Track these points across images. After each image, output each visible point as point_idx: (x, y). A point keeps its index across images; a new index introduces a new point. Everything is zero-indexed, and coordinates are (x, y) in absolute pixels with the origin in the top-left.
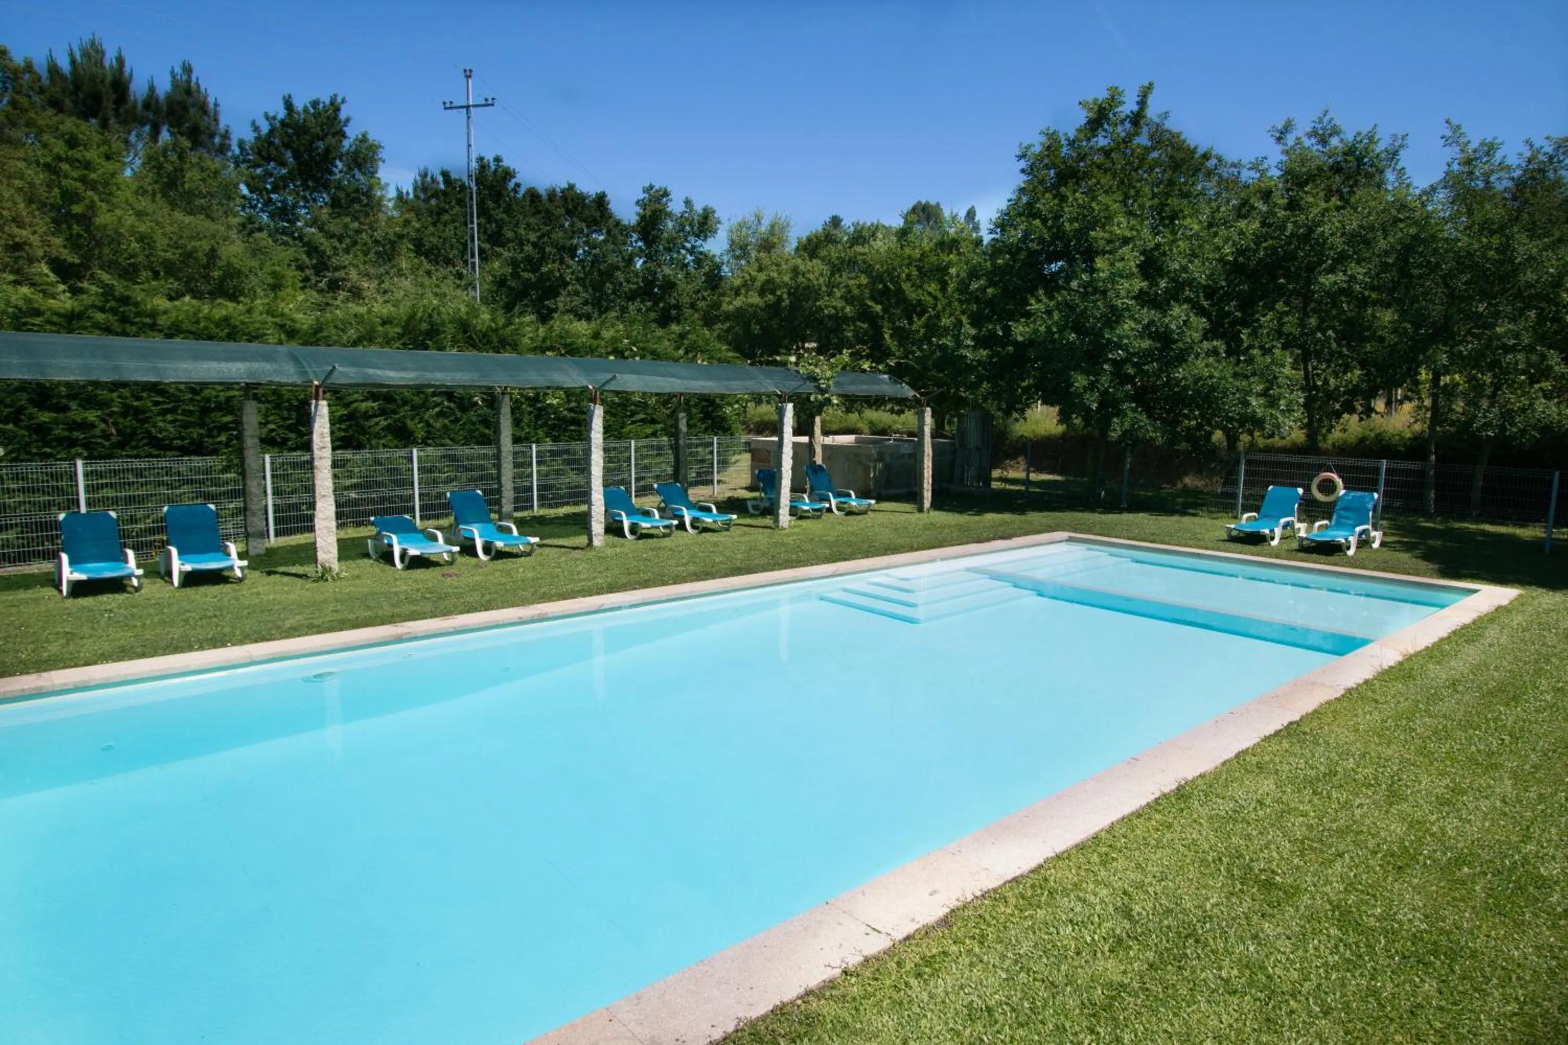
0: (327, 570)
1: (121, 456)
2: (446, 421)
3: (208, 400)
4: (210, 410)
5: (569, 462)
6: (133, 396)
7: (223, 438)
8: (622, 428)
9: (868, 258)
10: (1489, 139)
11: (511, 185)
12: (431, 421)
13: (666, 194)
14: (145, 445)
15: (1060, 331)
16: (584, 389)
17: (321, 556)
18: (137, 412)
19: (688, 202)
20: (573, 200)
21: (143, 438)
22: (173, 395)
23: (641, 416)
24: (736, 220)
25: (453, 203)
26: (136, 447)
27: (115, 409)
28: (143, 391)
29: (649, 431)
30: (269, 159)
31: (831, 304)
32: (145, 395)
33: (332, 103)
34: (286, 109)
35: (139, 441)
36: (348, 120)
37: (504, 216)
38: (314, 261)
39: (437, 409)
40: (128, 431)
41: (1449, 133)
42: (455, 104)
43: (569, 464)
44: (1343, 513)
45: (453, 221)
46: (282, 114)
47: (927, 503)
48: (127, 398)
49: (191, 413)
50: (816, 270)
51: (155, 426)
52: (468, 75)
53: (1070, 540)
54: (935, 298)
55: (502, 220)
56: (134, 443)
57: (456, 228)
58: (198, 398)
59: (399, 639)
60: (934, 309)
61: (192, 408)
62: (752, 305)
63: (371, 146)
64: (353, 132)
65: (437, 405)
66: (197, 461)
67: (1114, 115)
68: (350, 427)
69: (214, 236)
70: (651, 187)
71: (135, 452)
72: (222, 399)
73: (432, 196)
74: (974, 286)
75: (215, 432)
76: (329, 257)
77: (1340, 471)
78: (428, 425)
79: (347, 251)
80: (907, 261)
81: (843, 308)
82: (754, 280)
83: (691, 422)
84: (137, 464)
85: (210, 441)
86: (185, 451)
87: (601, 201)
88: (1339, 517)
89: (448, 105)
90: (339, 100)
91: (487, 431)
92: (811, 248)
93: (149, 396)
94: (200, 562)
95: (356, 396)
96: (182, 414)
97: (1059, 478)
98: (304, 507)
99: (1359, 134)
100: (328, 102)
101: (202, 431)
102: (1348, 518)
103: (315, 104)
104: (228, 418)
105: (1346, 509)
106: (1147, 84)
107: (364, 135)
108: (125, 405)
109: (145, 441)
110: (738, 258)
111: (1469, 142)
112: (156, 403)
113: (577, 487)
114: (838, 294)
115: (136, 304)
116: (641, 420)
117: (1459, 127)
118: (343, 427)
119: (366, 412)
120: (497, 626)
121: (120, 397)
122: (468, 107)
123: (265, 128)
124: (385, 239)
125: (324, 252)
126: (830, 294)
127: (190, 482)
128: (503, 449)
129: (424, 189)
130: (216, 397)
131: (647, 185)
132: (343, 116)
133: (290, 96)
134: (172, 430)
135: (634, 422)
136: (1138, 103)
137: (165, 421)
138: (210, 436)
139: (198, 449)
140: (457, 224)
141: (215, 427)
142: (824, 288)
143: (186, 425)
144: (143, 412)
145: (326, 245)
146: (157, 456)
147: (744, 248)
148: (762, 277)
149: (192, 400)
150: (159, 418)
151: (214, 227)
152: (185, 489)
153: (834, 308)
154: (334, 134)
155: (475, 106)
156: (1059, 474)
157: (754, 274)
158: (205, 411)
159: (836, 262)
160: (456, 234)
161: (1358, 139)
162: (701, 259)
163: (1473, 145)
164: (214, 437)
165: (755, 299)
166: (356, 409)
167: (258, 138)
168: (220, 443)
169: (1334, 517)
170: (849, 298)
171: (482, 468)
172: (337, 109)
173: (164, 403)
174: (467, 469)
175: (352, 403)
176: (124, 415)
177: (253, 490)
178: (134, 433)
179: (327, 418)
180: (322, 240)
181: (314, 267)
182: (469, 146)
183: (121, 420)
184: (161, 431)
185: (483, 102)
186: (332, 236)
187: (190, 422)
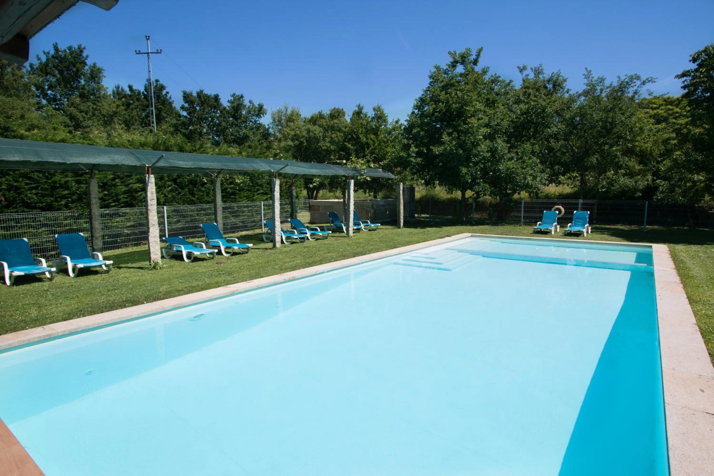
0: (156, 264)
1: (8, 213)
2: (174, 194)
3: (55, 182)
4: (57, 188)
5: (231, 213)
6: (14, 180)
7: (63, 202)
8: (253, 197)
9: (340, 125)
10: (601, 77)
11: (164, 92)
12: (167, 194)
13: (242, 97)
14: (20, 206)
15: (456, 149)
16: (269, 172)
17: (153, 256)
18: (17, 189)
19: (251, 102)
20: (204, 97)
21: (20, 202)
22: (36, 180)
23: (262, 191)
24: (275, 110)
25: (135, 100)
26: (16, 208)
27: (3, 187)
28: (19, 177)
29: (265, 198)
30: (47, 74)
31: (325, 145)
32: (21, 179)
33: (79, 48)
34: (55, 50)
35: (17, 204)
36: (87, 56)
37: (162, 106)
38: (74, 123)
39: (170, 188)
40: (11, 198)
41: (586, 73)
42: (141, 52)
43: (231, 214)
44: (576, 220)
45: (136, 108)
46: (52, 52)
47: (402, 225)
48: (11, 181)
49: (47, 189)
50: (317, 130)
51: (26, 196)
52: (148, 38)
53: (472, 236)
54: (373, 141)
55: (161, 108)
56: (15, 205)
57: (137, 111)
58: (50, 181)
59: (233, 294)
60: (374, 145)
61: (47, 187)
62: (288, 146)
63: (99, 69)
64: (89, 62)
65: (169, 186)
66: (49, 214)
67: (468, 60)
68: (128, 197)
69: (22, 109)
70: (234, 94)
71: (15, 210)
72: (62, 182)
73: (123, 97)
74: (415, 131)
75: (59, 199)
76: (81, 122)
77: (563, 205)
78: (165, 196)
79: (89, 119)
80: (360, 126)
81: (330, 146)
82: (289, 134)
83: (282, 194)
84: (15, 216)
85: (57, 204)
86: (43, 209)
87: (216, 98)
88: (575, 222)
89: (138, 52)
90: (83, 47)
91: (194, 199)
92: (314, 120)
93: (23, 180)
94: (86, 263)
95: (131, 181)
96: (41, 190)
97: (428, 216)
98: (106, 237)
99: (553, 73)
100: (77, 47)
101: (52, 199)
102: (579, 222)
103: (70, 48)
104: (66, 192)
105: (577, 218)
106: (480, 48)
107: (94, 64)
108: (8, 185)
109: (21, 204)
110: (277, 125)
111: (593, 78)
112: (27, 184)
113: (234, 225)
114: (328, 140)
115: (13, 131)
116: (262, 193)
117: (590, 71)
118: (125, 196)
119: (136, 189)
120: (275, 284)
121: (6, 180)
122: (148, 53)
123: (44, 59)
124: (108, 114)
125: (78, 119)
126: (324, 140)
127: (45, 225)
128: (218, 204)
129: (118, 93)
130: (60, 181)
131: (232, 93)
132: (84, 54)
133: (56, 44)
134: (35, 198)
135: (258, 194)
136: (476, 55)
137: (31, 194)
138: (56, 201)
139: (49, 208)
140: (138, 110)
141: (59, 197)
142: (321, 138)
143: (44, 196)
144: (20, 188)
145: (79, 116)
146: (28, 212)
147: (280, 121)
148: (293, 133)
149: (46, 182)
150: (29, 192)
151: (22, 103)
152: (43, 229)
153: (327, 146)
154: (81, 63)
155: (151, 53)
156: (428, 214)
157: (289, 132)
158: (54, 188)
159: (326, 127)
160: (137, 114)
161: (553, 75)
162: (259, 126)
163: (595, 78)
164: (59, 202)
165: (290, 143)
166: (131, 188)
167: (41, 63)
168: (61, 205)
169: (573, 222)
170: (332, 142)
171: (191, 216)
172: (82, 52)
173: (31, 184)
174: (184, 216)
175: (129, 184)
176: (9, 190)
177: (96, 226)
178: (14, 200)
179: (154, 184)
180: (77, 113)
181: (74, 126)
182: (149, 71)
183: (7, 193)
184: (29, 199)
185: (156, 51)
186: (81, 112)
187: (46, 194)
